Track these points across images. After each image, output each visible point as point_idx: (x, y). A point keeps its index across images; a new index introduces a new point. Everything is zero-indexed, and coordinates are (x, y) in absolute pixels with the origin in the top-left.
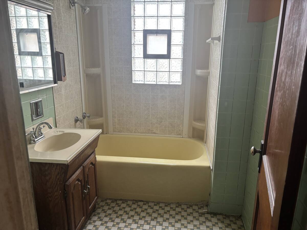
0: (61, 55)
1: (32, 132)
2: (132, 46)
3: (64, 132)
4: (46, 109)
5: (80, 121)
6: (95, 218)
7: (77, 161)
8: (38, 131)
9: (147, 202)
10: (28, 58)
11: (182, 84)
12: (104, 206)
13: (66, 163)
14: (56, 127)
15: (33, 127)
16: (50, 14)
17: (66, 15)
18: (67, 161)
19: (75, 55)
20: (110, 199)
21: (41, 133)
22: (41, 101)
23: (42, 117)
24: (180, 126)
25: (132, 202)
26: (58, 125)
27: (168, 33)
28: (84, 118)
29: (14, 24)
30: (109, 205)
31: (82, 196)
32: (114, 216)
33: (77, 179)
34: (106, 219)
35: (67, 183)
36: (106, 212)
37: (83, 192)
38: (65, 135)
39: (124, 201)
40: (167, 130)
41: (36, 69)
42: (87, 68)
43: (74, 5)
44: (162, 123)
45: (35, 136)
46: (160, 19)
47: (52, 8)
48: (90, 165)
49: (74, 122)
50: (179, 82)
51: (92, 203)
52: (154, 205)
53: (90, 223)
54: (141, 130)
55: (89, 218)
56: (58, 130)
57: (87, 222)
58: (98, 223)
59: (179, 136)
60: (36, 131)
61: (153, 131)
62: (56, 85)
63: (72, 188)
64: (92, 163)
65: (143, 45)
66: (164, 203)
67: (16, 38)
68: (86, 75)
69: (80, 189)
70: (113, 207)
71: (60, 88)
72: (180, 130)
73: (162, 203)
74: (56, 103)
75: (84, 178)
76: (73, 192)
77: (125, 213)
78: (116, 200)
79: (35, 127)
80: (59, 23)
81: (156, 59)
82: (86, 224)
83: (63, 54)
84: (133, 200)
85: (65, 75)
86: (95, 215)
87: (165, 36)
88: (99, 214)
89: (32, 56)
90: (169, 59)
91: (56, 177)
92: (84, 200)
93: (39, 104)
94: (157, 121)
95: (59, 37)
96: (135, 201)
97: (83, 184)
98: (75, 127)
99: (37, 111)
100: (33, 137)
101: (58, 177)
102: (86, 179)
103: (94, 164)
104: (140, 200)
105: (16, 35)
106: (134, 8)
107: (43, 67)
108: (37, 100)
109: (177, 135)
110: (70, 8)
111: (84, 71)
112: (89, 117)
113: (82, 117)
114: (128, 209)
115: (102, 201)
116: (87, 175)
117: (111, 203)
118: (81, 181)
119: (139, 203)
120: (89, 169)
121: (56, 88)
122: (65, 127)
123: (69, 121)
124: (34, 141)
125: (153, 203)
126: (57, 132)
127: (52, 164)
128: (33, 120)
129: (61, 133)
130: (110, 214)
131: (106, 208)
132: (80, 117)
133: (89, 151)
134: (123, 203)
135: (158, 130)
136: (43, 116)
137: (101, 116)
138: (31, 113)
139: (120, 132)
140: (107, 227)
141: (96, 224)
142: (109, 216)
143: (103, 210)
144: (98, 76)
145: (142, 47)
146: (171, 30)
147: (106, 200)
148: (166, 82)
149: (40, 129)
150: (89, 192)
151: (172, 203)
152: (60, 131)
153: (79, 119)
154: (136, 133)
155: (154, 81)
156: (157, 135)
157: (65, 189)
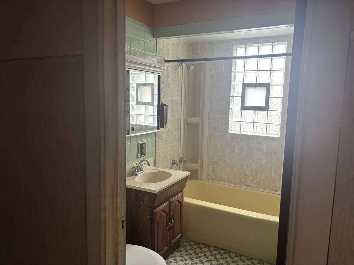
0: (165, 107)
1: (135, 166)
2: (231, 99)
3: (159, 170)
4: (149, 150)
5: (176, 164)
6: (177, 254)
7: (165, 194)
8: (140, 166)
9: (229, 252)
10: (143, 107)
11: (280, 137)
12: (187, 246)
13: (155, 193)
14: (155, 166)
15: (137, 163)
16: (160, 75)
17: (173, 73)
18: (156, 191)
19: (178, 106)
20: (194, 241)
21: (142, 169)
22: (145, 143)
23: (144, 156)
24: (277, 182)
25: (214, 248)
26: (156, 165)
27: (267, 86)
28: (180, 162)
29: (135, 79)
30: (192, 246)
31: (166, 228)
32: (194, 256)
33: (163, 211)
34: (187, 257)
35: (155, 211)
36: (188, 251)
37: (167, 225)
38: (160, 172)
39: (207, 246)
40: (262, 184)
41: (147, 116)
42: (188, 117)
43: (182, 65)
44: (257, 176)
45: (137, 171)
46: (260, 73)
47: (162, 71)
48: (176, 202)
49: (171, 165)
50: (277, 134)
51: (176, 237)
52: (235, 256)
53: (172, 257)
54: (234, 180)
55: (172, 252)
56: (156, 168)
57: (169, 255)
58: (179, 258)
59: (275, 192)
60: (138, 166)
61: (247, 183)
62: (159, 130)
63: (158, 217)
64: (178, 201)
65: (241, 97)
66: (246, 256)
67: (135, 90)
68: (187, 124)
69: (165, 220)
70: (195, 249)
71: (162, 133)
72: (276, 186)
73: (245, 256)
74: (157, 146)
75: (170, 212)
76: (159, 220)
77: (205, 256)
78: (199, 244)
79: (138, 163)
80: (167, 81)
81: (254, 111)
82: (168, 257)
83: (167, 106)
84: (216, 247)
85: (167, 123)
86: (177, 252)
87: (263, 89)
88: (181, 251)
89: (146, 106)
90: (267, 111)
91: (147, 204)
92: (168, 231)
93: (144, 145)
94: (252, 173)
95: (166, 92)
96: (217, 248)
97: (168, 216)
98: (172, 168)
99: (142, 151)
100: (136, 171)
101: (148, 204)
102: (172, 214)
103: (181, 203)
104: (222, 248)
105: (135, 88)
106: (236, 64)
107: (153, 115)
108: (143, 141)
109: (273, 191)
110: (178, 67)
111: (185, 120)
112: (185, 161)
113: (179, 161)
114: (208, 253)
115: (186, 242)
116: (173, 210)
117: (194, 245)
118: (166, 214)
119: (221, 251)
120: (175, 205)
121: (158, 133)
122: (162, 167)
123: (166, 163)
124: (136, 174)
125: (235, 254)
126: (155, 169)
127: (145, 192)
128: (137, 157)
129: (157, 171)
130: (191, 254)
131: (188, 248)
132: (177, 160)
133: (176, 189)
134: (205, 247)
135: (252, 182)
136: (146, 155)
137: (197, 162)
138: (136, 152)
139: (213, 180)
140: (185, 263)
141: (177, 258)
142: (189, 255)
143: (185, 249)
144: (198, 124)
145: (240, 99)
146: (270, 83)
147: (190, 242)
148: (262, 134)
149: (142, 165)
150: (173, 226)
151: (254, 258)
152: (157, 170)
153: (176, 162)
154: (229, 183)
155: (251, 132)
156: (251, 188)
157: (152, 215)
